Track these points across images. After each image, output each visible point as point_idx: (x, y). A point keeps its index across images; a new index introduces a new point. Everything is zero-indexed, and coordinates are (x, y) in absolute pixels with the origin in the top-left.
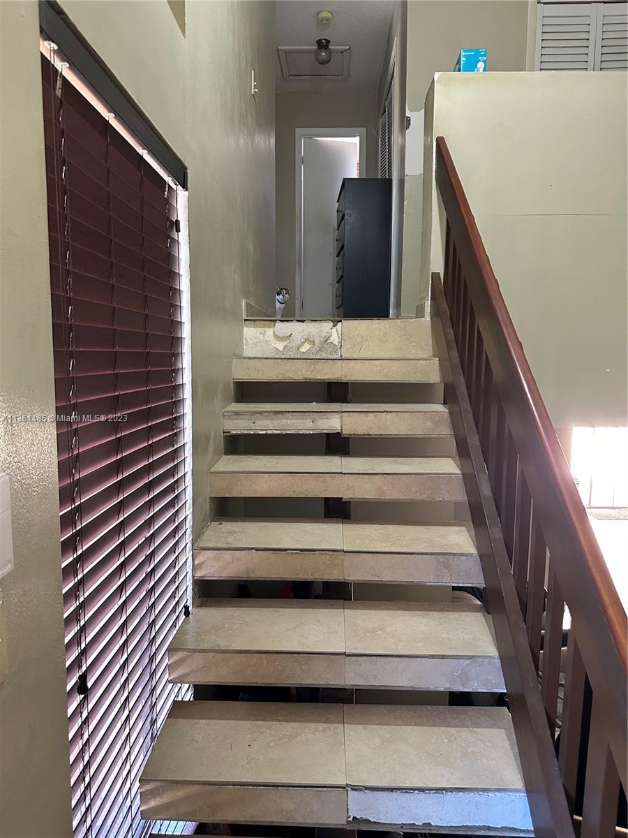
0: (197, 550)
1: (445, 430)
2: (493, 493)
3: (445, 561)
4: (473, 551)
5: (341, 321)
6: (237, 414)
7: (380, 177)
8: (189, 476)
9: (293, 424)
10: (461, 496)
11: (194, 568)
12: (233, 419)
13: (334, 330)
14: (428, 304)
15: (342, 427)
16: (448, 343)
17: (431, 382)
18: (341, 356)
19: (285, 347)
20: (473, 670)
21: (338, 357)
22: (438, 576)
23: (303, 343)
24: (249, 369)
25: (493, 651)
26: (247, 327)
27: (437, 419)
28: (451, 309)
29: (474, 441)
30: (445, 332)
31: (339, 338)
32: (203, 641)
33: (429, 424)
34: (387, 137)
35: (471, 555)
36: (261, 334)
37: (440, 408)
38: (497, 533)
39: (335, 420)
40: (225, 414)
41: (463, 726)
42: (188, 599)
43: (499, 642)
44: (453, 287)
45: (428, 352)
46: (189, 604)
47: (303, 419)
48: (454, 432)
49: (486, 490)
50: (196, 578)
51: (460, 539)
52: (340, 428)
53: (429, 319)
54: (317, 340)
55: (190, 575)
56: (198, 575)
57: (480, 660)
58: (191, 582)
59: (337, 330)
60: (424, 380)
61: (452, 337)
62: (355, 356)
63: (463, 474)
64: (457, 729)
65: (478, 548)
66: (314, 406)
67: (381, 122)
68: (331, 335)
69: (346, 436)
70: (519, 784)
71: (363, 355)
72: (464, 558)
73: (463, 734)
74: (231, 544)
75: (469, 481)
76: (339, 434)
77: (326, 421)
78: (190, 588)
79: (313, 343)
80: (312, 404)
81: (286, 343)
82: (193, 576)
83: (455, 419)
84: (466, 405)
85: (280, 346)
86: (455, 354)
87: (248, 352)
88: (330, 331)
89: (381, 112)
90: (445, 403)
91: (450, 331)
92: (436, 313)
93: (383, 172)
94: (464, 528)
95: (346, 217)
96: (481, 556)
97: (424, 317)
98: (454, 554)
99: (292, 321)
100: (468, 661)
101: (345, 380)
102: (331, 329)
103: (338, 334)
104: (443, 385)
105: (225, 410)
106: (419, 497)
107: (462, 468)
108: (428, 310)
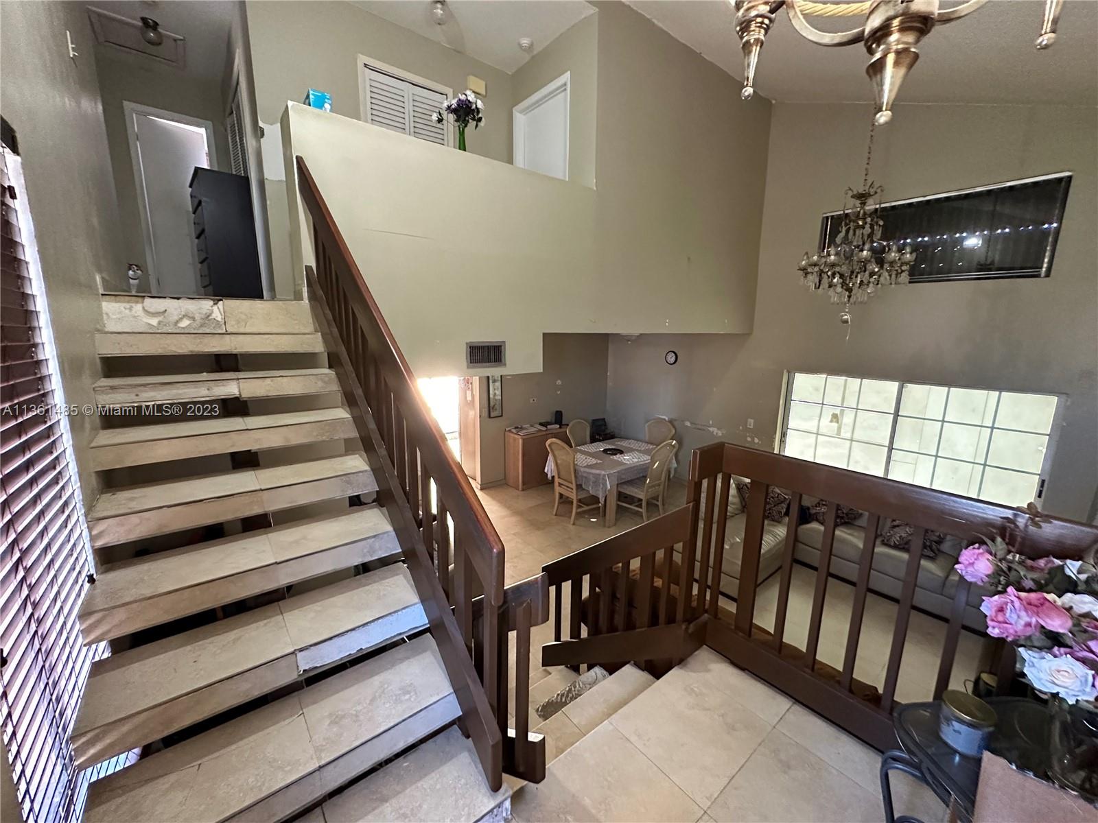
0: (92, 521)
1: (335, 387)
2: (376, 425)
3: (348, 479)
4: (367, 468)
5: (222, 300)
6: (112, 388)
7: (234, 173)
8: (69, 452)
9: (185, 393)
10: (353, 433)
11: (93, 539)
12: (107, 394)
13: (215, 308)
14: (305, 289)
15: (240, 391)
16: (328, 321)
17: (317, 351)
18: (226, 331)
19: (159, 323)
20: (377, 545)
21: (224, 331)
22: (343, 491)
23: (181, 319)
24: (119, 344)
25: (389, 528)
26: (106, 301)
27: (327, 379)
28: (326, 294)
29: (359, 392)
30: (324, 313)
31: (222, 315)
32: (121, 597)
33: (320, 384)
34: (238, 138)
35: (366, 471)
36: (126, 309)
37: (327, 371)
38: (383, 452)
39: (230, 387)
40: (96, 389)
41: (375, 582)
42: (90, 568)
43: (393, 522)
44: (326, 278)
45: (310, 328)
46: (93, 571)
47: (196, 387)
48: (342, 388)
49: (372, 425)
50: (96, 547)
51: (357, 463)
52: (238, 393)
53: (307, 302)
54: (197, 317)
55: (88, 546)
56: (99, 544)
57: (381, 536)
58: (91, 551)
59: (218, 308)
60: (310, 350)
61: (330, 317)
62: (242, 330)
63: (353, 417)
64: (370, 586)
65: (371, 465)
66: (205, 376)
67: (228, 121)
68: (212, 312)
69: (245, 399)
70: (416, 599)
71: (247, 330)
72: (361, 474)
73: (375, 586)
74: (134, 508)
75: (359, 421)
76: (237, 398)
77: (222, 388)
78: (91, 558)
79: (193, 319)
80: (202, 374)
81: (160, 318)
82: (92, 547)
83: (341, 379)
84: (349, 367)
85: (154, 321)
86: (335, 330)
87: (111, 327)
88: (210, 308)
89: (228, 111)
90: (330, 367)
91: (328, 312)
92: (313, 297)
93: (237, 168)
94: (357, 455)
95: (203, 204)
96: (373, 470)
97: (302, 300)
98: (354, 473)
99: (165, 298)
100: (373, 539)
101: (235, 351)
102: (212, 306)
103: (220, 312)
104: (326, 354)
105: (96, 385)
106: (320, 439)
107: (352, 414)
108: (305, 295)
